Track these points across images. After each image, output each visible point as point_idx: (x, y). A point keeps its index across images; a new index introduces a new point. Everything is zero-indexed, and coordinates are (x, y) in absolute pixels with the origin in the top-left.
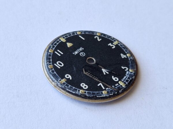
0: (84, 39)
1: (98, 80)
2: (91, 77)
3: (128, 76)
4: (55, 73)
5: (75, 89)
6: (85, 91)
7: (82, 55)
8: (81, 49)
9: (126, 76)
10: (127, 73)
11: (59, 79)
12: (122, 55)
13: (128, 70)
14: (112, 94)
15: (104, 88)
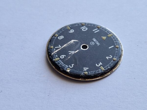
0: (110, 48)
1: (64, 46)
2: (68, 43)
3: (63, 65)
4: (77, 25)
5: (60, 32)
6: (56, 37)
7: (92, 43)
8: (98, 44)
9: (64, 64)
10: (67, 66)
11: (70, 26)
12: (87, 68)
13: (69, 67)
14: (49, 51)
15: (56, 48)
